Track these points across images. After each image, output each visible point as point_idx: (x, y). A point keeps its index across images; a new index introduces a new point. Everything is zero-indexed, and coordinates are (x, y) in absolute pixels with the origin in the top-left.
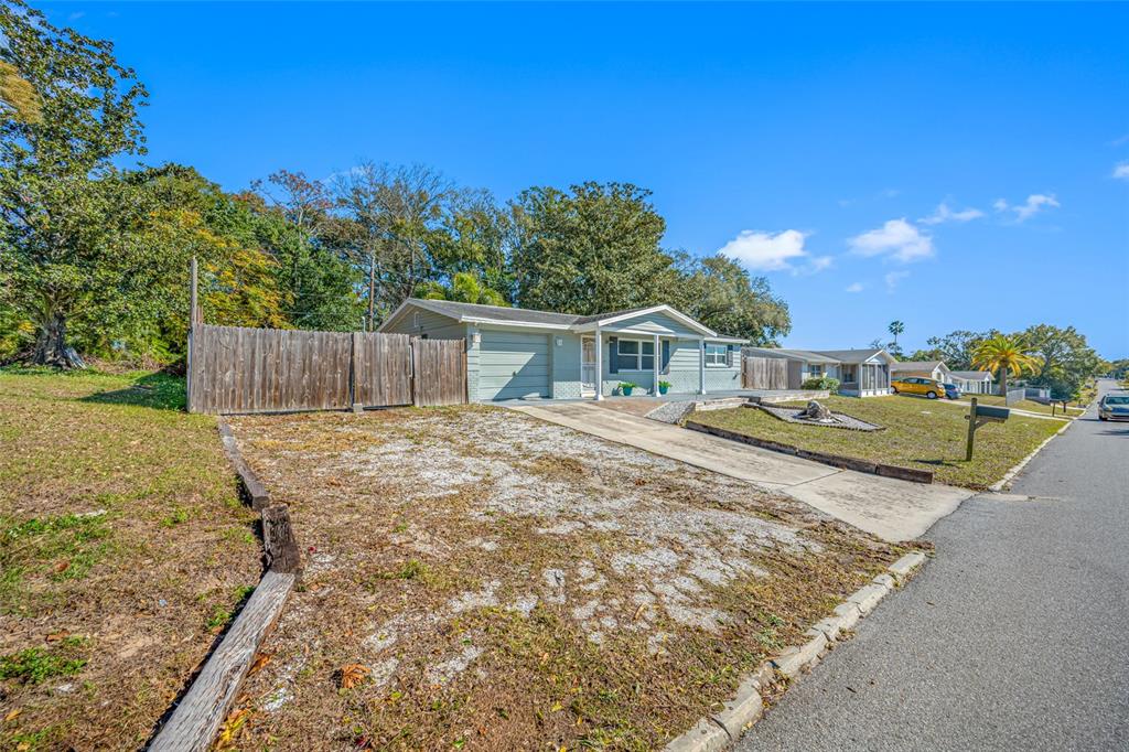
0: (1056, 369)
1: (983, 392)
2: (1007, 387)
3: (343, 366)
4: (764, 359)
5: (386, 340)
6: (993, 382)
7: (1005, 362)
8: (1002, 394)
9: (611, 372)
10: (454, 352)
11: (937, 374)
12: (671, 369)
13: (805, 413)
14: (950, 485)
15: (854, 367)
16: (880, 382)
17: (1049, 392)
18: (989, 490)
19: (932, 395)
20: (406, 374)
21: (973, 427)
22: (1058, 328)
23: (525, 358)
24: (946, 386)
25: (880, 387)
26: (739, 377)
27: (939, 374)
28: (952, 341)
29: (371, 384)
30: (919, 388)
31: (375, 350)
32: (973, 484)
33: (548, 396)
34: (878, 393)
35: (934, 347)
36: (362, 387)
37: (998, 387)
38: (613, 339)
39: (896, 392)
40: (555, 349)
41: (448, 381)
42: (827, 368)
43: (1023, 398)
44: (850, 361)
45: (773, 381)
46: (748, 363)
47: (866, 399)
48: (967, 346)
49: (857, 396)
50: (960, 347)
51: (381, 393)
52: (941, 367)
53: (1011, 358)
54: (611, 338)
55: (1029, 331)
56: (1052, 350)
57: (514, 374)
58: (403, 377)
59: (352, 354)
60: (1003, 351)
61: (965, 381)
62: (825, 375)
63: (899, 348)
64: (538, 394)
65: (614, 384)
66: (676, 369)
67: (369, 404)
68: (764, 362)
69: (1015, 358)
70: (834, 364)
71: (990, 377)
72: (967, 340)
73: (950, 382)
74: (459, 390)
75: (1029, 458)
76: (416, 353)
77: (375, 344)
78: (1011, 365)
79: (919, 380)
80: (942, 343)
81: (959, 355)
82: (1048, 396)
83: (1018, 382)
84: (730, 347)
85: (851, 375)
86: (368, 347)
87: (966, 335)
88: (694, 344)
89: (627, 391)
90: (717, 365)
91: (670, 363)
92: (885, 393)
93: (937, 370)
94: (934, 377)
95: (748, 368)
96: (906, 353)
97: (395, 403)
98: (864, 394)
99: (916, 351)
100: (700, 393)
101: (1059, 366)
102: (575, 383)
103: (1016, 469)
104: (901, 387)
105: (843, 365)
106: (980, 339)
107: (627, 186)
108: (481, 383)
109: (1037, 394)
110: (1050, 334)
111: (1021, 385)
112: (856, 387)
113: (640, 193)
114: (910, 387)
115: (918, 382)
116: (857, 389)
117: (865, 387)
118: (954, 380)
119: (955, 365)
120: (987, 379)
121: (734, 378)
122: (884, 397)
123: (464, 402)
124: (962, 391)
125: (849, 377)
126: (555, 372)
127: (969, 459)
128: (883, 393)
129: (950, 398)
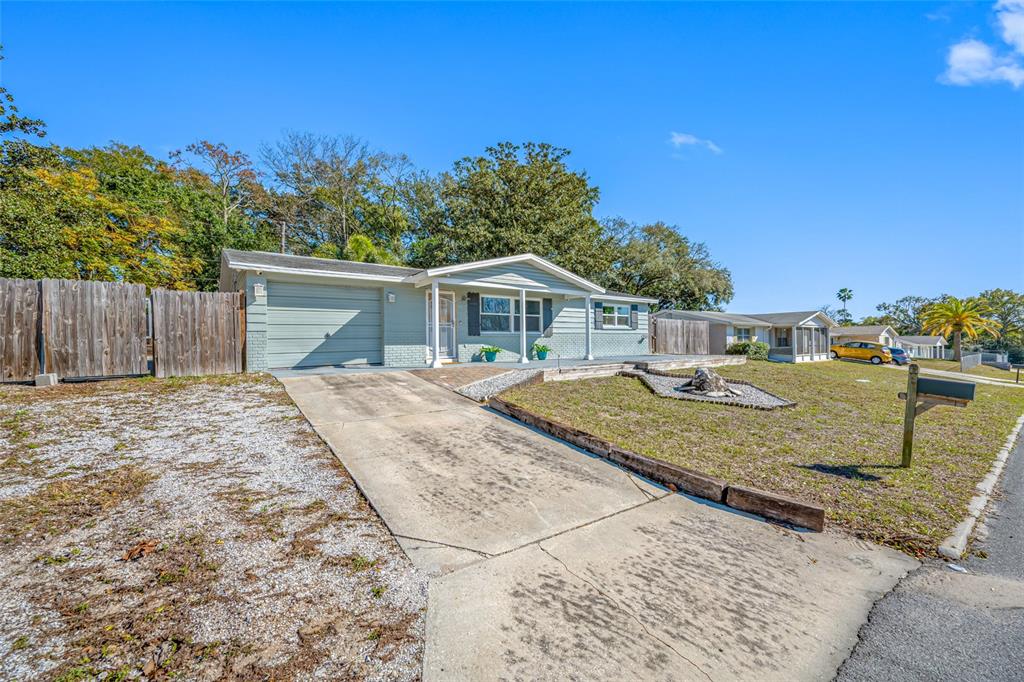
0: (1013, 333)
1: (935, 356)
2: (962, 352)
3: (23, 324)
4: (679, 322)
5: (104, 291)
6: (946, 347)
7: (958, 325)
8: (956, 359)
9: (470, 334)
10: (223, 309)
11: (884, 338)
12: (554, 331)
13: (689, 384)
14: (860, 536)
15: (789, 330)
16: (818, 346)
17: (1006, 357)
18: (940, 556)
19: (876, 360)
20: (140, 336)
21: (912, 412)
22: (1015, 292)
23: (346, 316)
24: (893, 351)
25: (818, 351)
26: (646, 340)
27: (887, 340)
28: (902, 307)
29: (75, 346)
30: (860, 352)
31: (83, 304)
32: (906, 538)
33: (379, 363)
34: (816, 358)
35: (883, 313)
36: (59, 353)
37: (952, 352)
38: (473, 297)
39: (837, 357)
40: (385, 305)
41: (212, 345)
42: (757, 330)
43: (980, 363)
44: (783, 324)
45: (691, 345)
46: (659, 325)
47: (800, 365)
48: (918, 311)
49: (791, 362)
50: (910, 313)
51: (92, 360)
52: (889, 331)
53: (965, 322)
54: (470, 295)
55: (983, 295)
56: (1009, 315)
57: (327, 336)
58: (134, 339)
59: (40, 308)
60: (956, 315)
61: (915, 346)
62: (755, 339)
63: (848, 315)
64: (365, 361)
65: (476, 348)
66: (561, 331)
67: (71, 374)
68: (679, 325)
69: (969, 322)
70: (764, 328)
71: (941, 342)
72: (917, 305)
73: (899, 346)
74: (232, 356)
75: (1004, 455)
76: (159, 309)
77: (83, 296)
78: (965, 329)
79: (862, 344)
80: (891, 309)
81: (910, 321)
82: (1006, 361)
83: (972, 347)
84: (634, 307)
85: (786, 339)
86: (69, 300)
87: (917, 300)
88: (580, 303)
89: (490, 356)
90: (617, 326)
91: (554, 325)
92: (824, 358)
93: (884, 335)
94: (882, 341)
95: (659, 331)
96: (856, 319)
97: (119, 371)
98: (798, 360)
99: (866, 317)
100: (586, 358)
101: (1016, 331)
102: (418, 347)
103: (989, 484)
104: (842, 352)
105: (776, 329)
106: (931, 304)
107: (542, 146)
108: (271, 347)
109: (994, 359)
110: (1006, 298)
111: (976, 350)
112: (790, 352)
113: (557, 153)
114: (853, 352)
115: (860, 346)
116: (791, 354)
117: (800, 351)
118: (903, 345)
119: (904, 331)
120: (939, 344)
121: (640, 342)
122: (823, 363)
123: (240, 370)
124: (912, 356)
125: (783, 340)
126: (385, 333)
127: (905, 465)
128: (822, 358)
129: (898, 363)
